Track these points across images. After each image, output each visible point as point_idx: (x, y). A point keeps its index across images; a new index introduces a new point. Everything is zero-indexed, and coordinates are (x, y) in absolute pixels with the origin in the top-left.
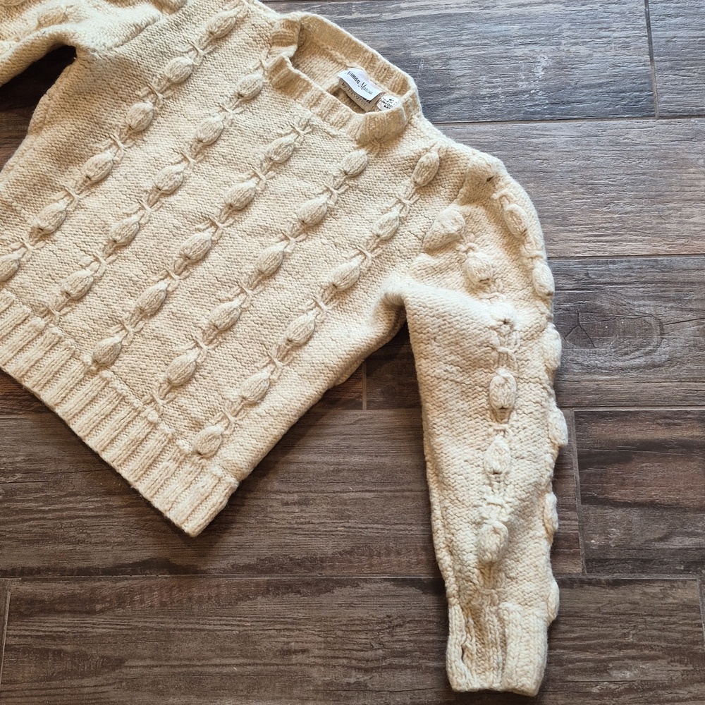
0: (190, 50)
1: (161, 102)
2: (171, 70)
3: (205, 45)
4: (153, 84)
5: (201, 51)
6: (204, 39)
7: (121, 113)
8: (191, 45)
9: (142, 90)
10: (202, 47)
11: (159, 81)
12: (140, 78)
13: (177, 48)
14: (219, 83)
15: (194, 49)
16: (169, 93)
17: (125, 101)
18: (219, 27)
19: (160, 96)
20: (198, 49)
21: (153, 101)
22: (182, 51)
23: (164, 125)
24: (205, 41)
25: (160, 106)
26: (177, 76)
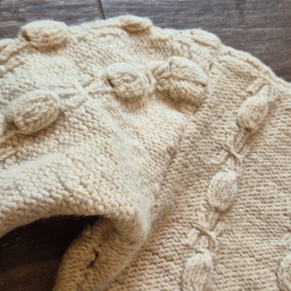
0: (226, 159)
1: (217, 243)
2: (216, 195)
3: (241, 146)
4: (200, 222)
5: (239, 156)
6: (238, 139)
7: (171, 280)
8: (226, 151)
9: (189, 235)
10: (237, 150)
11: (206, 216)
12: (181, 221)
13: (213, 161)
14: (274, 195)
15: (231, 155)
16: (221, 226)
17: (172, 260)
18: (256, 121)
19: (213, 234)
20: (235, 153)
21: (207, 245)
22: (218, 163)
23: (228, 274)
24: (241, 141)
25: (217, 249)
26: (226, 201)
